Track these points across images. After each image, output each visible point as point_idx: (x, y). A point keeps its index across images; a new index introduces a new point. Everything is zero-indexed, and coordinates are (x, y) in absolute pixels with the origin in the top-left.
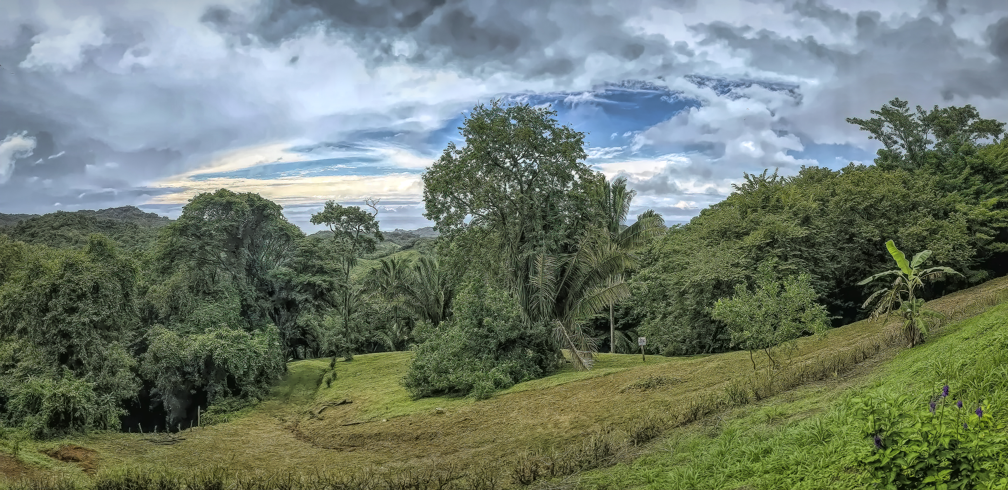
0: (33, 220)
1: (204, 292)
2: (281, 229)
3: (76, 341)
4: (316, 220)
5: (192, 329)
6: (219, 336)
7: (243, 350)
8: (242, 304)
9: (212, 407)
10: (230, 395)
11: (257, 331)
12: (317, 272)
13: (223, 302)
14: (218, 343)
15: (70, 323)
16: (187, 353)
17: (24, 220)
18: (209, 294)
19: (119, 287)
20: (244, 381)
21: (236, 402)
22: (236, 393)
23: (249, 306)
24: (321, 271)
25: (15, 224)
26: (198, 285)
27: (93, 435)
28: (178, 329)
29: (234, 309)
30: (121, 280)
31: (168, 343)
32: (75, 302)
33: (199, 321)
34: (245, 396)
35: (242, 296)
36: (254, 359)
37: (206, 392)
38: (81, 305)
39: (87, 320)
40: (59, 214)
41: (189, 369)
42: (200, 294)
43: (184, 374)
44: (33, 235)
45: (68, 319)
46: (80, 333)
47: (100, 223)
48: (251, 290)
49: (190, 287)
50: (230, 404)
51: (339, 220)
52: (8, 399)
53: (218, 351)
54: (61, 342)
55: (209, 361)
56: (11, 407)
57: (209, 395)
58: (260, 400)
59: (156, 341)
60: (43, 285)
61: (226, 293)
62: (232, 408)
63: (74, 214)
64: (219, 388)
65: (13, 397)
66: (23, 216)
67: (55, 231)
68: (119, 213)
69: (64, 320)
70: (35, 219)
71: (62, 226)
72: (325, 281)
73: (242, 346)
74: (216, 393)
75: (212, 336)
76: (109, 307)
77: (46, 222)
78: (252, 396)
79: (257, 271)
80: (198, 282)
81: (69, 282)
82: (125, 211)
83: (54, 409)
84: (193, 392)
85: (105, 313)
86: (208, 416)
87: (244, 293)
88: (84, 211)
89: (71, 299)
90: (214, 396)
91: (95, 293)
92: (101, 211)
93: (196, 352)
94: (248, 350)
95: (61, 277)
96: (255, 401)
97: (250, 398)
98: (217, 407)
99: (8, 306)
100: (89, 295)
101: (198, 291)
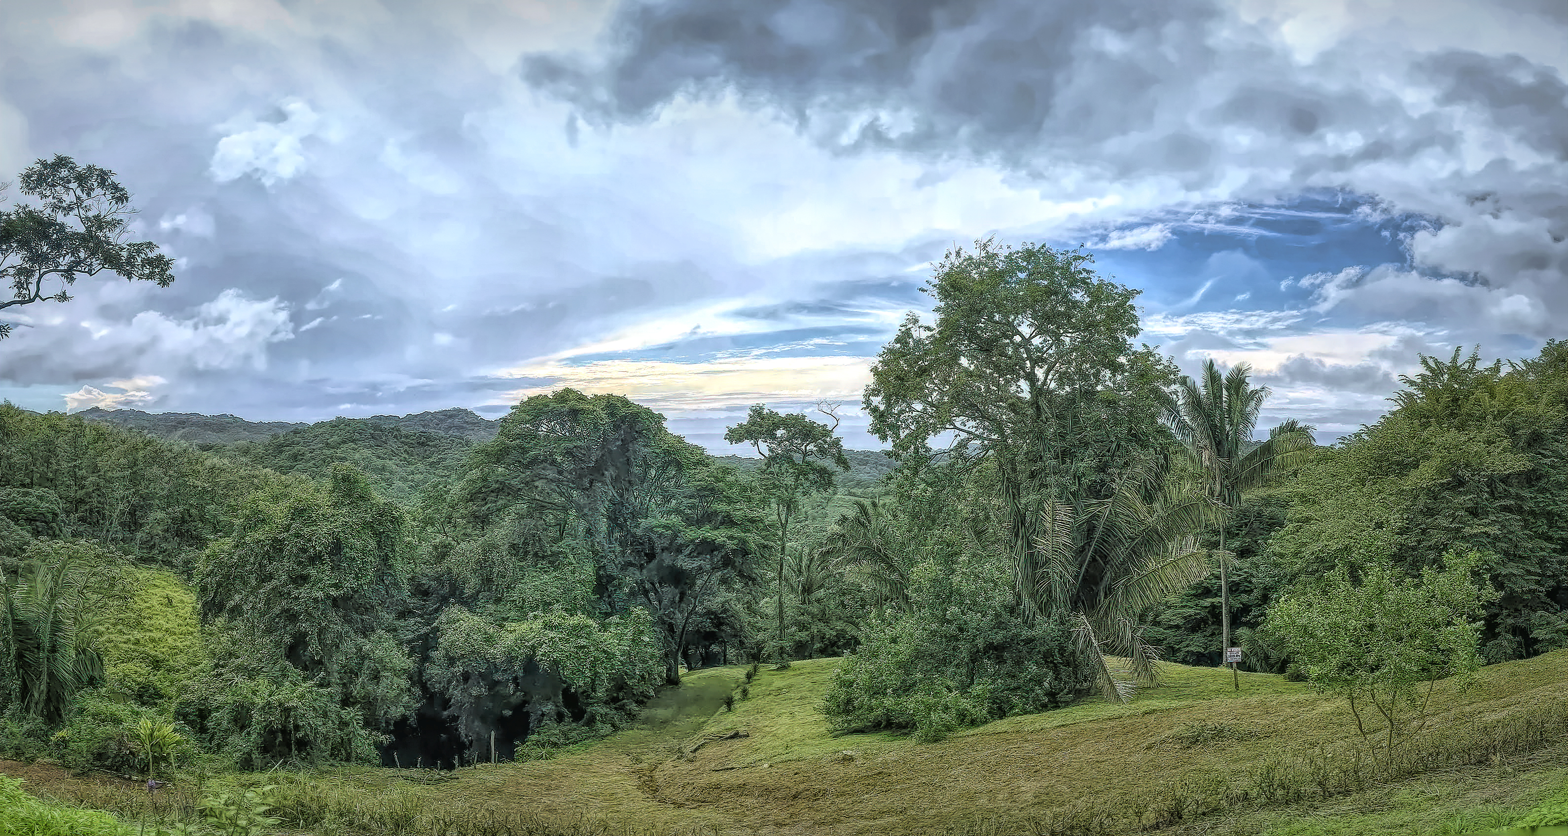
0: (296, 432)
1: (536, 554)
2: (667, 452)
3: (304, 626)
4: (735, 436)
5: (512, 614)
6: (548, 626)
7: (584, 647)
8: (597, 573)
9: (534, 737)
10: (567, 719)
11: (615, 619)
12: (722, 523)
13: (565, 570)
14: (545, 635)
15: (297, 598)
16: (497, 652)
17: (282, 433)
18: (543, 558)
19: (372, 544)
20: (592, 698)
21: (577, 730)
22: (578, 716)
23: (611, 578)
24: (729, 521)
25: (266, 438)
26: (525, 543)
27: (326, 768)
28: (491, 614)
29: (582, 582)
30: (377, 534)
31: (468, 635)
32: (305, 567)
33: (524, 600)
34: (591, 721)
35: (598, 561)
36: (603, 662)
37: (528, 714)
38: (313, 572)
39: (320, 594)
40: (339, 424)
41: (497, 677)
42: (529, 557)
43: (493, 685)
44: (295, 457)
45: (295, 593)
46: (310, 614)
47: (407, 437)
48: (614, 552)
49: (513, 546)
50: (565, 734)
51: (773, 437)
52: (210, 712)
53: (544, 648)
54: (285, 626)
55: (530, 665)
56: (213, 723)
57: (533, 717)
58: (615, 728)
59: (450, 632)
60: (260, 541)
61: (571, 557)
62: (568, 739)
63: (364, 422)
64: (549, 708)
65: (217, 709)
66: (282, 425)
67: (332, 451)
68: (441, 420)
69: (289, 594)
70: (298, 430)
71: (344, 442)
72: (731, 538)
73: (583, 642)
74: (543, 715)
75: (538, 625)
76: (356, 575)
77: (316, 436)
78: (603, 722)
79: (625, 521)
80: (526, 539)
81: (298, 537)
82: (451, 417)
83: (267, 726)
84: (508, 713)
85: (350, 583)
86: (526, 751)
87: (602, 557)
88: (380, 418)
89: (300, 563)
90: (540, 721)
91: (336, 555)
92: (410, 417)
93: (511, 650)
94: (592, 649)
95: (287, 529)
96: (607, 729)
97: (599, 725)
98: (543, 737)
99: (212, 571)
100: (326, 556)
101: (526, 553)
